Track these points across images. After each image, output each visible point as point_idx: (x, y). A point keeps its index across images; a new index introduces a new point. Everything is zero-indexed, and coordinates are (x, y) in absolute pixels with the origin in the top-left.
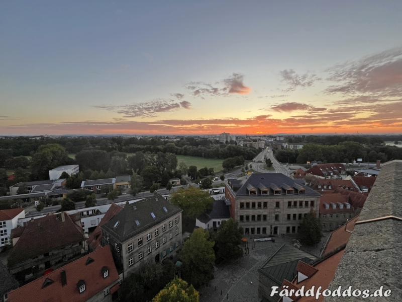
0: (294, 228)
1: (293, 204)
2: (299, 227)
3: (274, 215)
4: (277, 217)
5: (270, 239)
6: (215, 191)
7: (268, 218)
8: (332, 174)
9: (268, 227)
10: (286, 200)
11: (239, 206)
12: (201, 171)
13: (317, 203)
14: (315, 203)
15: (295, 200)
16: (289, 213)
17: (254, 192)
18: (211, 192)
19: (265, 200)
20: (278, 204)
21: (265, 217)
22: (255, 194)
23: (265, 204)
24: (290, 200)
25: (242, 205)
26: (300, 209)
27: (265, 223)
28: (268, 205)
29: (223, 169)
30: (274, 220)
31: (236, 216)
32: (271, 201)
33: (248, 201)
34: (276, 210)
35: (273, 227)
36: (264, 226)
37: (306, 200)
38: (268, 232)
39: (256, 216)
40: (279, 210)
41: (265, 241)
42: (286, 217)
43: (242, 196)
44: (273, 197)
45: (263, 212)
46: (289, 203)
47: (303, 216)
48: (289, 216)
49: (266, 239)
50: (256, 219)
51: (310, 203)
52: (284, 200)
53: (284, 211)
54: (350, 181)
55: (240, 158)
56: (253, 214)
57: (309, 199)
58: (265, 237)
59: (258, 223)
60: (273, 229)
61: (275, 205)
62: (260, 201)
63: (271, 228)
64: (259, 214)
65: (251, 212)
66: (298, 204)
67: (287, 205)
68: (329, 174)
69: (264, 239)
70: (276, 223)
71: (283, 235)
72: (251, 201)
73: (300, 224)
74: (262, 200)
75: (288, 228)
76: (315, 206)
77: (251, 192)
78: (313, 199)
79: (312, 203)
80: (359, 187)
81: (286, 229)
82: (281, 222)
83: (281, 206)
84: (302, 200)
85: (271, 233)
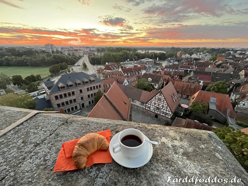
0: (93, 101)
1: (90, 89)
2: (95, 100)
3: (80, 98)
4: (82, 98)
5: (80, 111)
6: (41, 92)
7: (77, 100)
8: (115, 69)
9: (78, 105)
10: (86, 88)
11: (54, 99)
12: (28, 78)
13: (102, 85)
14: (101, 86)
15: (91, 86)
16: (89, 94)
17: (64, 87)
18: (38, 93)
19: (73, 91)
20: (81, 91)
21: (75, 100)
22: (65, 88)
23: (73, 93)
24: (88, 87)
25: (56, 98)
26: (94, 91)
27: (76, 103)
28: (75, 93)
29: (50, 74)
30: (81, 100)
31: (54, 105)
32: (76, 90)
33: (60, 94)
34: (81, 94)
35: (81, 104)
36: (76, 106)
37: (96, 85)
38: (79, 108)
39: (69, 101)
40: (82, 94)
41: (77, 113)
42: (87, 96)
43: (55, 91)
44: (77, 87)
45: (72, 98)
46: (88, 89)
47: (96, 94)
48: (89, 96)
49: (78, 112)
50: (69, 103)
51: (98, 86)
52: (84, 88)
53: (86, 94)
54: (121, 71)
55: (63, 64)
56: (66, 101)
57: (98, 84)
58: (77, 111)
59: (72, 105)
60: (81, 105)
61: (79, 92)
62: (69, 92)
63: (80, 105)
64: (70, 99)
65: (64, 100)
66: (93, 88)
67: (86, 90)
68: (114, 69)
69: (76, 113)
70: (82, 102)
71: (87, 106)
72: (62, 93)
73: (95, 98)
74: (71, 91)
75: (90, 102)
76: (101, 87)
77: (62, 88)
78: (99, 84)
79: (100, 86)
80: (124, 73)
81: (88, 103)
82: (85, 100)
83: (83, 92)
84: (94, 85)
85: (80, 107)
